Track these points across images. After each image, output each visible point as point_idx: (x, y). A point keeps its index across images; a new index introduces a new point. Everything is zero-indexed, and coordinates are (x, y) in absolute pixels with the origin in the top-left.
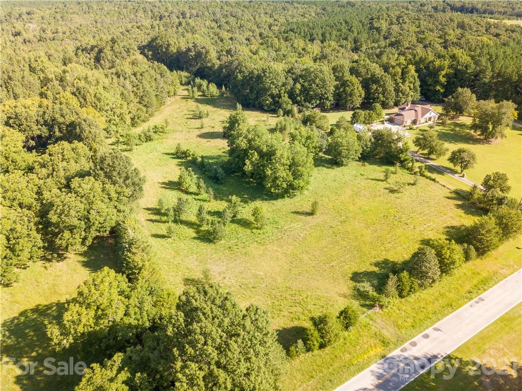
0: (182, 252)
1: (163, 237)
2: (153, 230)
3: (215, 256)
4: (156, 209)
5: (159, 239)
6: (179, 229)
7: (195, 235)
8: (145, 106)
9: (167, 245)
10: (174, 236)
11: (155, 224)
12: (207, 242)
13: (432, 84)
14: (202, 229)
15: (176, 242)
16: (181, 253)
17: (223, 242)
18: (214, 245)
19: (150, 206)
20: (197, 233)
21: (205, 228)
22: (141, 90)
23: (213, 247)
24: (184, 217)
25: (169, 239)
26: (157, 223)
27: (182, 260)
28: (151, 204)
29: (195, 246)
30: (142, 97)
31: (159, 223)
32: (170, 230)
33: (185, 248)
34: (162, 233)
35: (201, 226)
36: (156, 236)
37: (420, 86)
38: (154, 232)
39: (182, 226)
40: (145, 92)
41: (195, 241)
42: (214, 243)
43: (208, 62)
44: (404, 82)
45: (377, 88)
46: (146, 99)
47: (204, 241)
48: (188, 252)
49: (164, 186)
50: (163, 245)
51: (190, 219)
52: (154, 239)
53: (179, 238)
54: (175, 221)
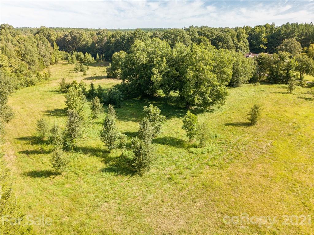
0: (86, 197)
1: (48, 174)
2: (27, 166)
3: (150, 197)
4: (34, 138)
5: (39, 179)
6: (74, 159)
7: (103, 166)
8: (28, 63)
9: (52, 188)
10: (65, 171)
11: (31, 156)
12: (126, 175)
13: (256, 44)
14: (111, 155)
15: (71, 181)
16: (84, 200)
17: (153, 171)
18: (140, 178)
19: (25, 135)
20: (107, 161)
21: (116, 153)
22: (23, 49)
23: (140, 182)
24: (79, 143)
25: (57, 177)
26: (35, 155)
27: (87, 214)
28: (27, 133)
29: (107, 183)
30: (24, 55)
31: (40, 155)
32: (58, 162)
33: (91, 190)
34: (43, 169)
35: (109, 152)
36: (34, 174)
37: (249, 46)
38: (30, 168)
39: (78, 155)
40: (27, 51)
41: (104, 174)
42: (140, 175)
43: (83, 41)
44: (239, 41)
45: (222, 45)
46: (28, 57)
47: (122, 174)
48: (96, 196)
49: (47, 114)
50: (45, 189)
51: (89, 145)
52: (29, 179)
53: (75, 173)
54: (66, 149)
